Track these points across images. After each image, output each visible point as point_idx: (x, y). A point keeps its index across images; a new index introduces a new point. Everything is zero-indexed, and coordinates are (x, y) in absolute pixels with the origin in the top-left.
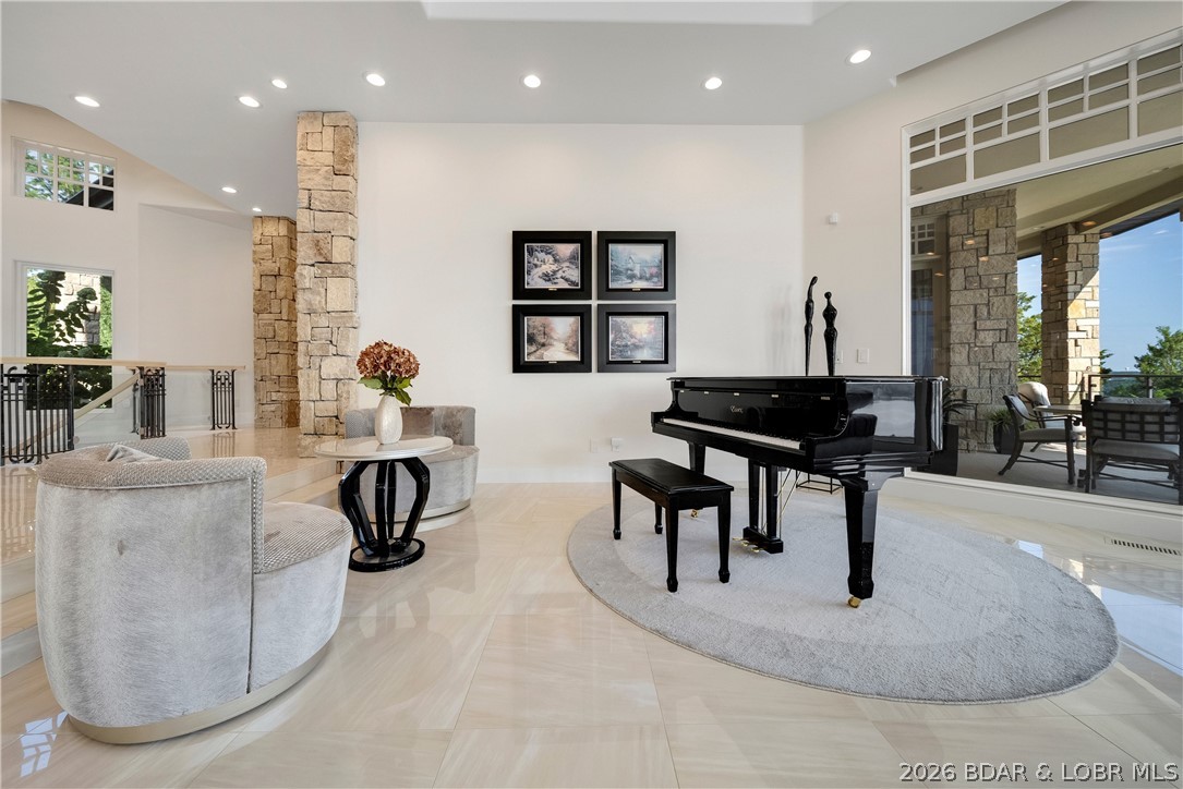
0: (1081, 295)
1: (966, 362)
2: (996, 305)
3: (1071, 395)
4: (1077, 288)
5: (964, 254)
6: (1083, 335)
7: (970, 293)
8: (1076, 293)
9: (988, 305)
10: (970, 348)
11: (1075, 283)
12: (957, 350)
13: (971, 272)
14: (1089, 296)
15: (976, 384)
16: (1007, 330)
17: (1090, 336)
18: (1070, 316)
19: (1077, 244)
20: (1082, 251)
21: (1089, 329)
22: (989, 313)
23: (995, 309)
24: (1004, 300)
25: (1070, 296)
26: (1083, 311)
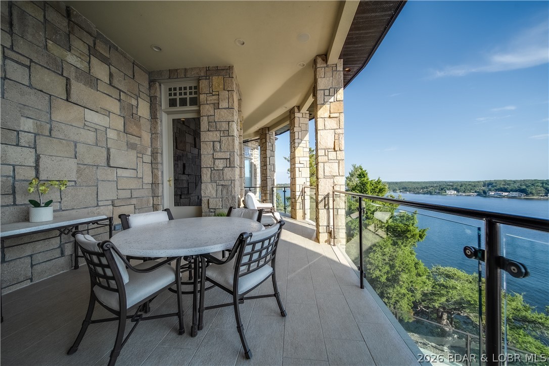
0: (301, 145)
1: (209, 181)
2: (223, 142)
3: (297, 197)
4: (299, 141)
5: (207, 107)
6: (302, 165)
7: (211, 133)
8: (299, 143)
9: (220, 142)
10: (211, 170)
11: (298, 138)
12: (204, 172)
13: (211, 119)
14: (304, 146)
15: (215, 196)
16: (230, 159)
17: (305, 167)
18: (296, 155)
19: (299, 118)
20: (301, 122)
21: (305, 162)
22: (220, 147)
23: (223, 144)
24: (228, 139)
25: (296, 145)
26: (302, 153)
